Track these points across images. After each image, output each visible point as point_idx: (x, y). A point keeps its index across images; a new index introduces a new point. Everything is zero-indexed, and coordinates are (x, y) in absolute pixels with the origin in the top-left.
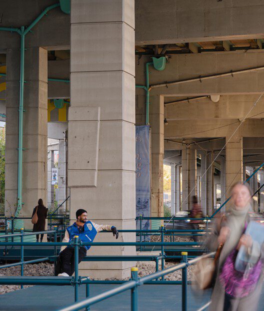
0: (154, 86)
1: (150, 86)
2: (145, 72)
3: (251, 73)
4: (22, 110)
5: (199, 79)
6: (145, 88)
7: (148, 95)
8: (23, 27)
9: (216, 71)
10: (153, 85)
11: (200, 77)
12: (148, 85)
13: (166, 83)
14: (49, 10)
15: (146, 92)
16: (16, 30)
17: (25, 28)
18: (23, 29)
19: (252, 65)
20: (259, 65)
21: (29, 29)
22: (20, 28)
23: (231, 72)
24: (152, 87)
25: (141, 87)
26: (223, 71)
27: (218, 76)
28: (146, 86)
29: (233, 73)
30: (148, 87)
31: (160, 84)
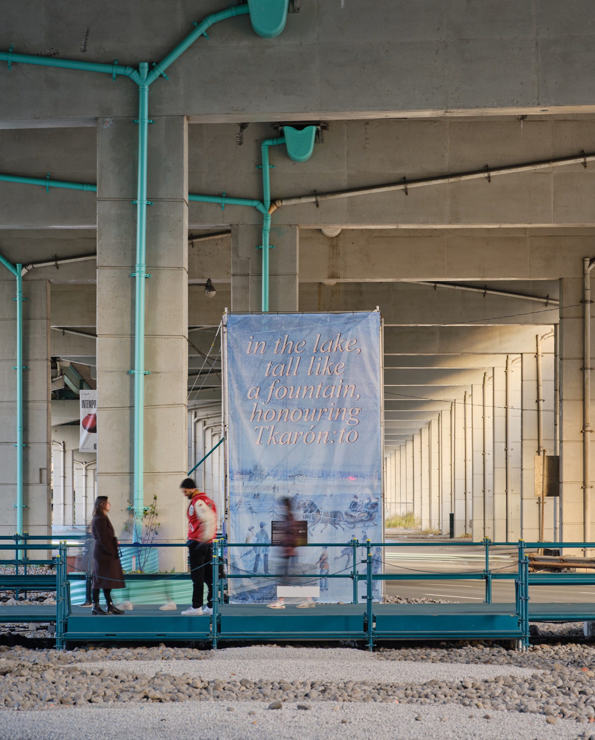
0: (285, 203)
1: (273, 201)
2: (259, 164)
3: (536, 173)
4: (144, 275)
5: (402, 187)
6: (260, 207)
7: (268, 225)
8: (146, 65)
9: (445, 166)
10: (282, 199)
11: (404, 181)
12: (268, 198)
13: (315, 193)
14: (214, 25)
15: (261, 217)
16: (128, 71)
17: (151, 68)
18: (146, 70)
19: (541, 154)
20: (559, 154)
21: (161, 69)
22: (136, 67)
23: (487, 169)
24: (279, 204)
25: (249, 203)
26: (465, 168)
27: (452, 180)
28: (262, 201)
29: (492, 174)
30: (268, 203)
31: (299, 197)
